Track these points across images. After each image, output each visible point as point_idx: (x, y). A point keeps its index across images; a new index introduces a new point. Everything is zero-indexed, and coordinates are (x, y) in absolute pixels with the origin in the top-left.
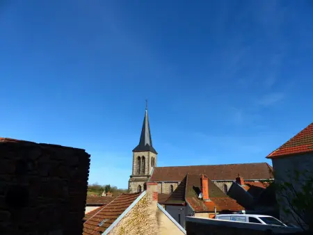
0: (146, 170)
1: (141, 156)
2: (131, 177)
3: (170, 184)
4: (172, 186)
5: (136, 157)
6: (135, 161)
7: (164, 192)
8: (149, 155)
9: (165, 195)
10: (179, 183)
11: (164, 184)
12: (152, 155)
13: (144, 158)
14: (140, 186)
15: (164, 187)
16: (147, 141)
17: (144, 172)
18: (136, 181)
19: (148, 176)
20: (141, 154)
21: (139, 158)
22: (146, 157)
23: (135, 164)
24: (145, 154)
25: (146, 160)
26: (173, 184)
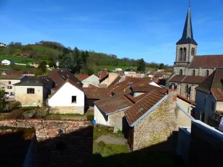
0: (187, 58)
1: (183, 48)
2: (175, 63)
3: (206, 69)
4: (208, 71)
5: (179, 48)
6: (178, 51)
7: (201, 75)
8: (189, 47)
9: (201, 77)
10: (215, 69)
11: (201, 69)
12: (192, 46)
13: (185, 49)
14: (181, 70)
15: (200, 71)
16: (189, 35)
17: (185, 59)
18: (178, 66)
19: (188, 63)
20: (183, 46)
21: (181, 49)
22: (187, 48)
23: (178, 54)
24: (186, 46)
25: (187, 51)
26: (209, 70)
